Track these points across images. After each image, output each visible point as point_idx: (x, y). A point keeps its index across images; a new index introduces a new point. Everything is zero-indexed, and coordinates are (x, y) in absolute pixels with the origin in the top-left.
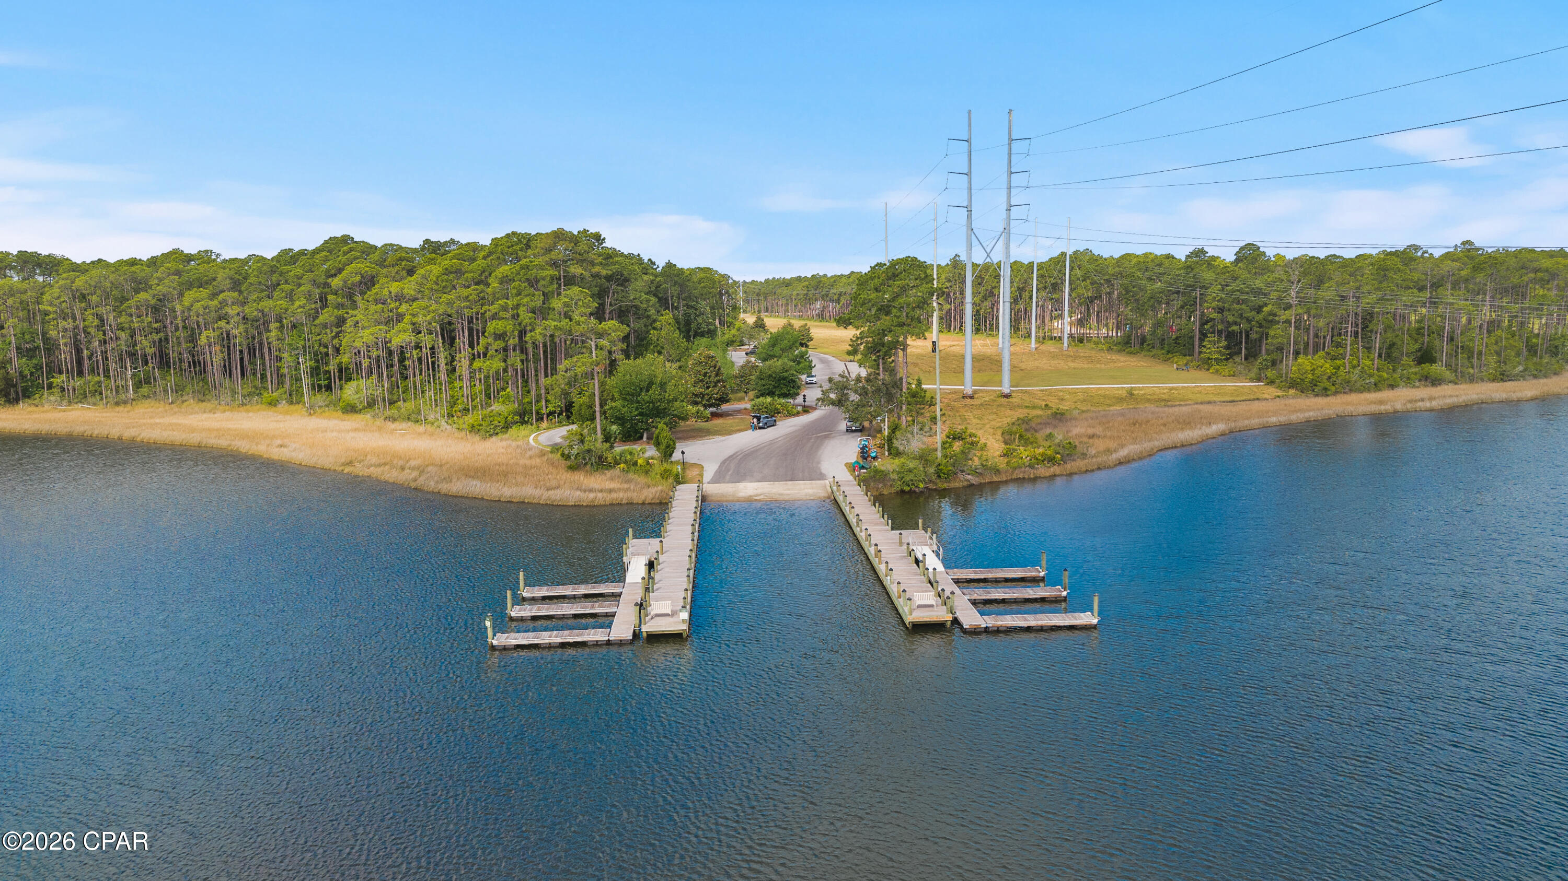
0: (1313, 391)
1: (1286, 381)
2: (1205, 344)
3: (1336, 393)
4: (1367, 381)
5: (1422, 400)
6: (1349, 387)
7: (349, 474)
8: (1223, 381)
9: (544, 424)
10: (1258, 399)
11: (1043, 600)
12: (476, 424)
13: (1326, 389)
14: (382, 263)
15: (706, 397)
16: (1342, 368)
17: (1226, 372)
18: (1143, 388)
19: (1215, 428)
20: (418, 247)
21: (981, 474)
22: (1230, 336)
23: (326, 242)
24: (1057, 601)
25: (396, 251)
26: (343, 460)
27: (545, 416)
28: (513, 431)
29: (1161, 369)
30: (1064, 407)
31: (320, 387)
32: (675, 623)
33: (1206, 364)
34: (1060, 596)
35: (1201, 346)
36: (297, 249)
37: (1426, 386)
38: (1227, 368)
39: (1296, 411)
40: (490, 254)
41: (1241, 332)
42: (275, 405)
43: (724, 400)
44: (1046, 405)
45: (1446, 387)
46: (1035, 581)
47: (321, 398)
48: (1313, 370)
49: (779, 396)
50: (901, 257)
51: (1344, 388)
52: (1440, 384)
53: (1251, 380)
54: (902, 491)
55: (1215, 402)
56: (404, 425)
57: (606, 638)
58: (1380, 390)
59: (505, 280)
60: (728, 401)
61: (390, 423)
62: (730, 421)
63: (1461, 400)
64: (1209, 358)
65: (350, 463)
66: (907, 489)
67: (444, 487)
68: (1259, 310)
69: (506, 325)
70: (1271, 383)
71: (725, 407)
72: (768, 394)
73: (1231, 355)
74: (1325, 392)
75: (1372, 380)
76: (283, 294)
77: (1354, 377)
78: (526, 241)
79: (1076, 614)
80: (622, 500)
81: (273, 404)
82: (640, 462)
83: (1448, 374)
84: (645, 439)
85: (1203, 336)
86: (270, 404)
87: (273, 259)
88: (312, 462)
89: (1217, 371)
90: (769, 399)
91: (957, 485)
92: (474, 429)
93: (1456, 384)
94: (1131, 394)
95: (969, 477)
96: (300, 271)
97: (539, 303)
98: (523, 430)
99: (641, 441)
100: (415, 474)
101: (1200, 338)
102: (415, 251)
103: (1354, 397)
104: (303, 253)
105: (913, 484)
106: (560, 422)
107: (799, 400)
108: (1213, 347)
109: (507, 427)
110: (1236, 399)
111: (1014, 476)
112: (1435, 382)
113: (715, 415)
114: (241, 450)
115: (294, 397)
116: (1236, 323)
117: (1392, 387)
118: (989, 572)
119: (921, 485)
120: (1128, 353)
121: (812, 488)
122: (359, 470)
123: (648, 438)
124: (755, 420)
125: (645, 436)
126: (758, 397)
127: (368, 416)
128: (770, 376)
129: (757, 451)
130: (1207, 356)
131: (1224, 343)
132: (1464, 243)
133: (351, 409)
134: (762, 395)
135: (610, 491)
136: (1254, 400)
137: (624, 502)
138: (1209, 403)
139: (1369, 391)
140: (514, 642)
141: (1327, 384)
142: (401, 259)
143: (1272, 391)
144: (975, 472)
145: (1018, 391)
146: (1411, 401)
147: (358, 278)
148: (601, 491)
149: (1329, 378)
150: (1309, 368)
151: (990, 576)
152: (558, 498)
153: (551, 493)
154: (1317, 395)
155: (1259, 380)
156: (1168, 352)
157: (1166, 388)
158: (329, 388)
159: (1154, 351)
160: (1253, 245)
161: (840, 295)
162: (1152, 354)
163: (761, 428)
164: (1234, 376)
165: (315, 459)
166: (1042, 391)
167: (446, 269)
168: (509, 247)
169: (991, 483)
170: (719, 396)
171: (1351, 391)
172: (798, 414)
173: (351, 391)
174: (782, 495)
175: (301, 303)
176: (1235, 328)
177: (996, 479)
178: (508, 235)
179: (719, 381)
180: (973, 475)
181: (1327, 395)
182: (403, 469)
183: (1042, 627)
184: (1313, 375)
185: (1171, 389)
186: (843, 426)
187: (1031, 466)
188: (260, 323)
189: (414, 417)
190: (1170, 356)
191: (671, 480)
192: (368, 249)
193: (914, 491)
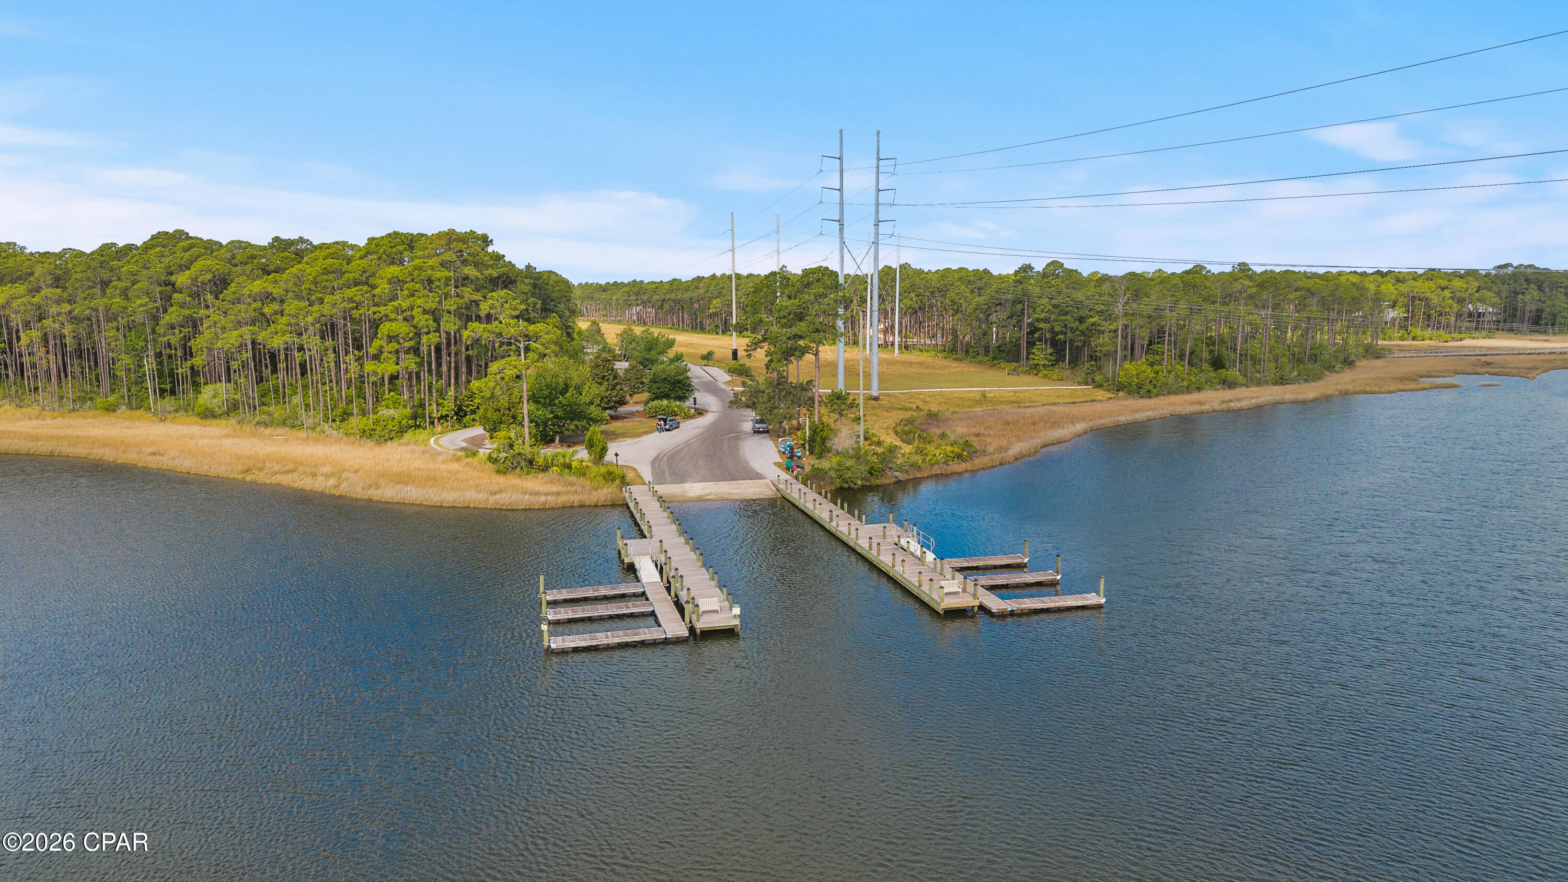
0: (1138, 393)
1: (1113, 384)
2: (1034, 351)
3: (1157, 395)
4: (1181, 384)
5: (1231, 401)
6: (1169, 391)
7: (252, 482)
8: (1054, 385)
9: (439, 428)
10: (1094, 401)
11: (1039, 584)
12: (366, 428)
13: (1149, 391)
14: (231, 261)
15: (606, 400)
16: (1160, 373)
17: (1055, 377)
18: (993, 391)
19: (1080, 427)
20: (266, 244)
21: (907, 471)
22: (1054, 343)
23: (153, 237)
24: (1053, 584)
25: (245, 248)
26: (240, 468)
27: (436, 420)
28: (408, 436)
29: (990, 374)
30: (934, 408)
31: (163, 391)
32: (728, 618)
33: (1035, 369)
34: (1055, 580)
35: (1028, 354)
36: (121, 244)
37: (1224, 389)
38: (1056, 372)
39: (1138, 411)
40: (368, 253)
41: (1065, 342)
42: (114, 411)
43: (622, 402)
44: (917, 407)
45: (1241, 389)
46: (1020, 567)
47: (168, 403)
48: (1138, 374)
49: (675, 399)
50: (814, 266)
51: (1163, 390)
52: (1235, 387)
53: (1080, 384)
54: (842, 488)
55: (1059, 404)
56: (279, 431)
57: (664, 636)
58: (1190, 392)
59: (396, 282)
60: (625, 404)
61: (262, 429)
62: (630, 424)
63: (1261, 401)
64: (1038, 364)
65: (248, 470)
66: (846, 486)
67: (375, 494)
68: (1081, 320)
69: (399, 327)
70: (1100, 386)
71: (622, 409)
72: (664, 397)
73: (1057, 361)
74: (1149, 395)
75: (1185, 384)
76: (118, 292)
77: (1171, 380)
78: (411, 242)
79: (1084, 595)
80: (573, 502)
81: (111, 409)
82: (574, 464)
83: (1241, 379)
84: (557, 442)
85: (1031, 344)
86: (107, 409)
87: (92, 253)
88: (203, 470)
89: (1046, 376)
90: (665, 402)
91: (887, 481)
92: (367, 434)
93: (1247, 387)
94: (985, 397)
95: (897, 473)
96: (133, 267)
97: (434, 306)
98: (421, 435)
99: (554, 444)
100: (332, 481)
101: (1027, 347)
102: (263, 248)
103: (1173, 399)
104: (130, 248)
105: (852, 482)
106: (453, 426)
107: (689, 403)
108: (1041, 353)
109: (402, 431)
110: (1077, 400)
111: (933, 472)
112: (1230, 384)
113: (614, 418)
114: (105, 458)
115: (136, 402)
116: (1062, 333)
117: (1199, 389)
118: (979, 560)
119: (860, 483)
120: (954, 359)
121: (757, 487)
122: (262, 477)
123: (560, 441)
124: (662, 422)
125: (557, 438)
126: (653, 400)
127: (233, 421)
128: (665, 379)
129: (678, 452)
130: (1035, 362)
131: (1050, 351)
132: (1239, 265)
133: (208, 414)
134: (657, 398)
135: (558, 494)
136: (1091, 401)
137: (576, 504)
138: (1054, 404)
139: (1182, 393)
140: (573, 645)
141: (1151, 387)
142: (253, 257)
143: (1101, 394)
144: (900, 469)
145: (885, 395)
146: (1223, 402)
147: (209, 276)
148: (547, 494)
149: (1151, 381)
150: (1134, 373)
151: (981, 563)
152: (507, 501)
153: (497, 496)
154: (1142, 397)
155: (1087, 384)
156: (994, 359)
157: (1010, 391)
158: (173, 392)
159: (980, 358)
160: (1058, 262)
161: (663, 301)
162: (978, 361)
163: (667, 430)
164: (1062, 380)
165: (206, 467)
166: (903, 394)
167: (325, 269)
168: (392, 248)
169: (914, 479)
170: (617, 399)
171: (1169, 393)
172: (693, 417)
173: (210, 395)
174: (729, 494)
175: (143, 301)
176: (1060, 336)
177: (919, 475)
178: (389, 235)
179: (617, 384)
180: (900, 472)
181: (1150, 397)
182: (314, 475)
183: (1059, 608)
184: (1138, 379)
185: (1015, 392)
186: (748, 426)
187: (946, 463)
188: (90, 322)
189: (291, 422)
190: (996, 362)
191: (617, 482)
192: (211, 247)
193: (853, 489)
